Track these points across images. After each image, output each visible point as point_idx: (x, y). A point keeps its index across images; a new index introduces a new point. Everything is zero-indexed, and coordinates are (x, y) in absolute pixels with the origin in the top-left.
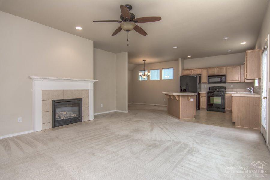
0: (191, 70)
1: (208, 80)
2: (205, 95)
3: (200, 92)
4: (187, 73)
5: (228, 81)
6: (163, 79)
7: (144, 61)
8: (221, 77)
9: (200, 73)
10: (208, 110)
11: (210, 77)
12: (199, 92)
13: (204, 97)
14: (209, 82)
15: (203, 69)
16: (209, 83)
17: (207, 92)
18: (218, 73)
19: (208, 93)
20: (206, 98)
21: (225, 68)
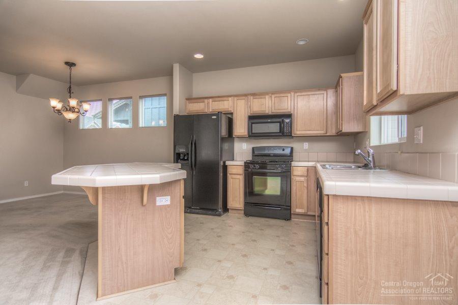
0: (206, 101)
1: (250, 129)
2: (241, 170)
3: (228, 163)
4: (197, 108)
5: (298, 133)
6: (141, 126)
7: (70, 64)
8: (280, 120)
9: (231, 109)
10: (247, 214)
11: (254, 119)
12: (224, 163)
13: (238, 177)
14: (252, 133)
15: (236, 98)
16: (252, 136)
17: (245, 163)
18: (274, 111)
19: (247, 165)
20: (241, 178)
21: (289, 95)
